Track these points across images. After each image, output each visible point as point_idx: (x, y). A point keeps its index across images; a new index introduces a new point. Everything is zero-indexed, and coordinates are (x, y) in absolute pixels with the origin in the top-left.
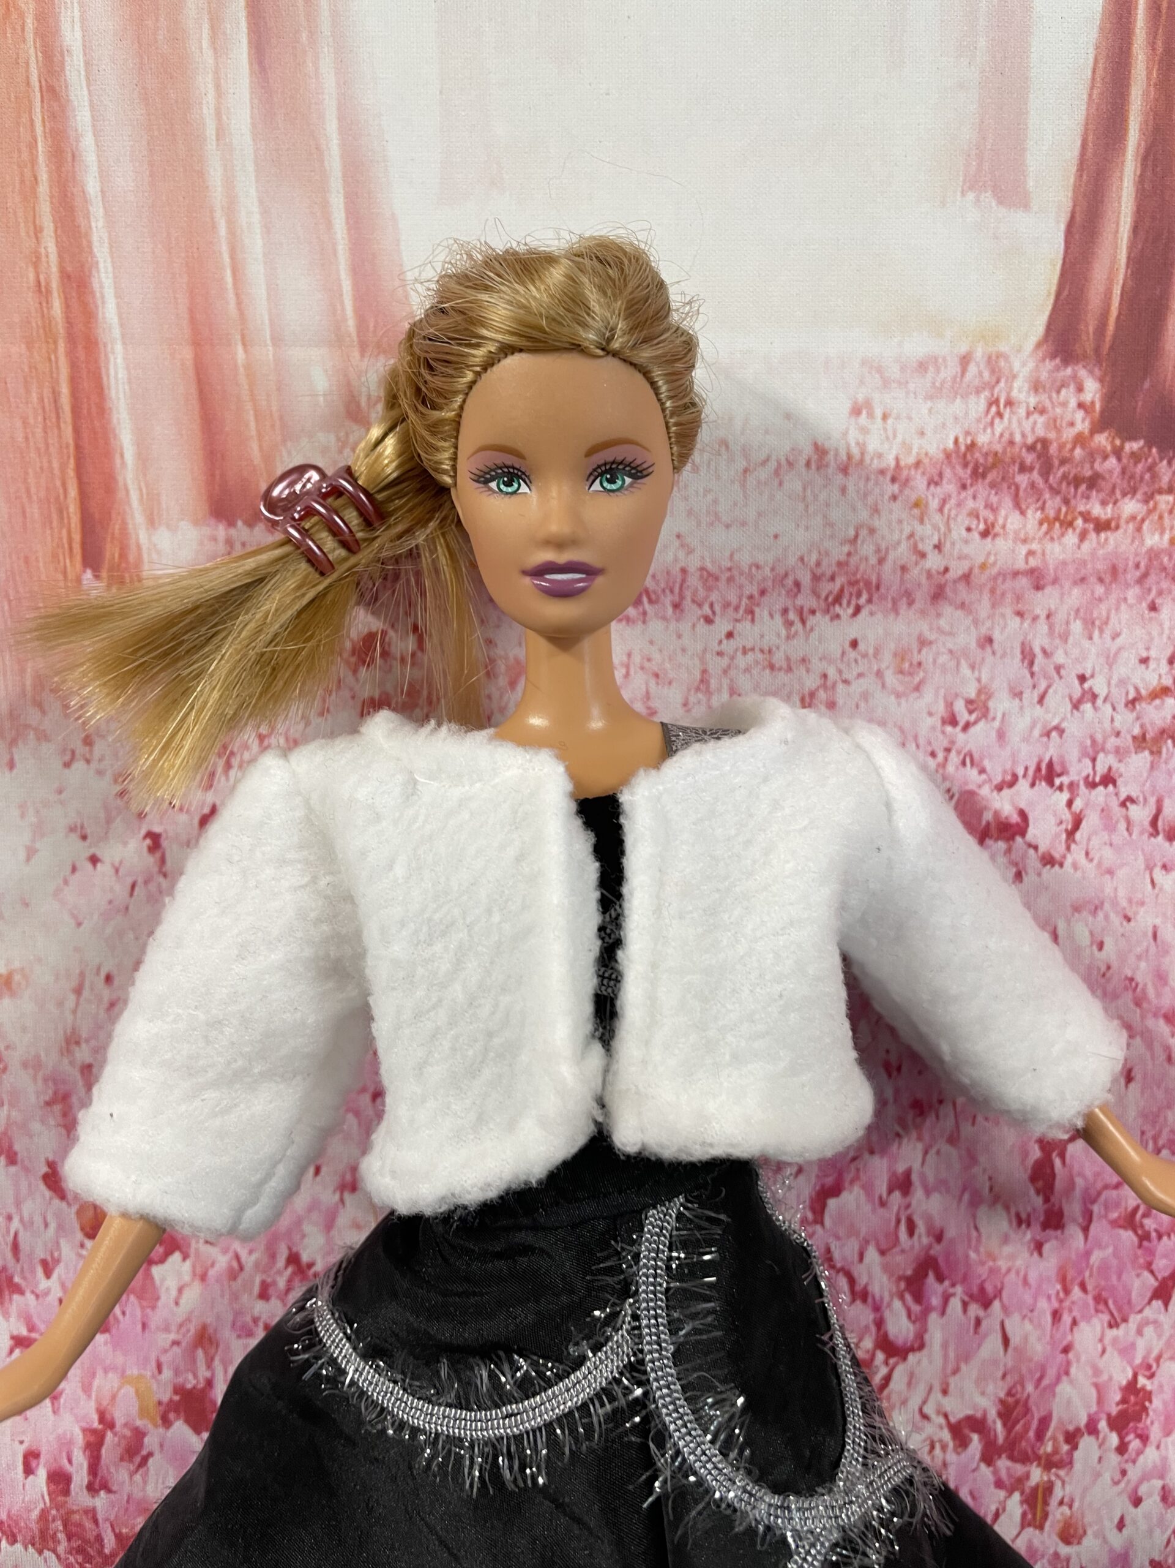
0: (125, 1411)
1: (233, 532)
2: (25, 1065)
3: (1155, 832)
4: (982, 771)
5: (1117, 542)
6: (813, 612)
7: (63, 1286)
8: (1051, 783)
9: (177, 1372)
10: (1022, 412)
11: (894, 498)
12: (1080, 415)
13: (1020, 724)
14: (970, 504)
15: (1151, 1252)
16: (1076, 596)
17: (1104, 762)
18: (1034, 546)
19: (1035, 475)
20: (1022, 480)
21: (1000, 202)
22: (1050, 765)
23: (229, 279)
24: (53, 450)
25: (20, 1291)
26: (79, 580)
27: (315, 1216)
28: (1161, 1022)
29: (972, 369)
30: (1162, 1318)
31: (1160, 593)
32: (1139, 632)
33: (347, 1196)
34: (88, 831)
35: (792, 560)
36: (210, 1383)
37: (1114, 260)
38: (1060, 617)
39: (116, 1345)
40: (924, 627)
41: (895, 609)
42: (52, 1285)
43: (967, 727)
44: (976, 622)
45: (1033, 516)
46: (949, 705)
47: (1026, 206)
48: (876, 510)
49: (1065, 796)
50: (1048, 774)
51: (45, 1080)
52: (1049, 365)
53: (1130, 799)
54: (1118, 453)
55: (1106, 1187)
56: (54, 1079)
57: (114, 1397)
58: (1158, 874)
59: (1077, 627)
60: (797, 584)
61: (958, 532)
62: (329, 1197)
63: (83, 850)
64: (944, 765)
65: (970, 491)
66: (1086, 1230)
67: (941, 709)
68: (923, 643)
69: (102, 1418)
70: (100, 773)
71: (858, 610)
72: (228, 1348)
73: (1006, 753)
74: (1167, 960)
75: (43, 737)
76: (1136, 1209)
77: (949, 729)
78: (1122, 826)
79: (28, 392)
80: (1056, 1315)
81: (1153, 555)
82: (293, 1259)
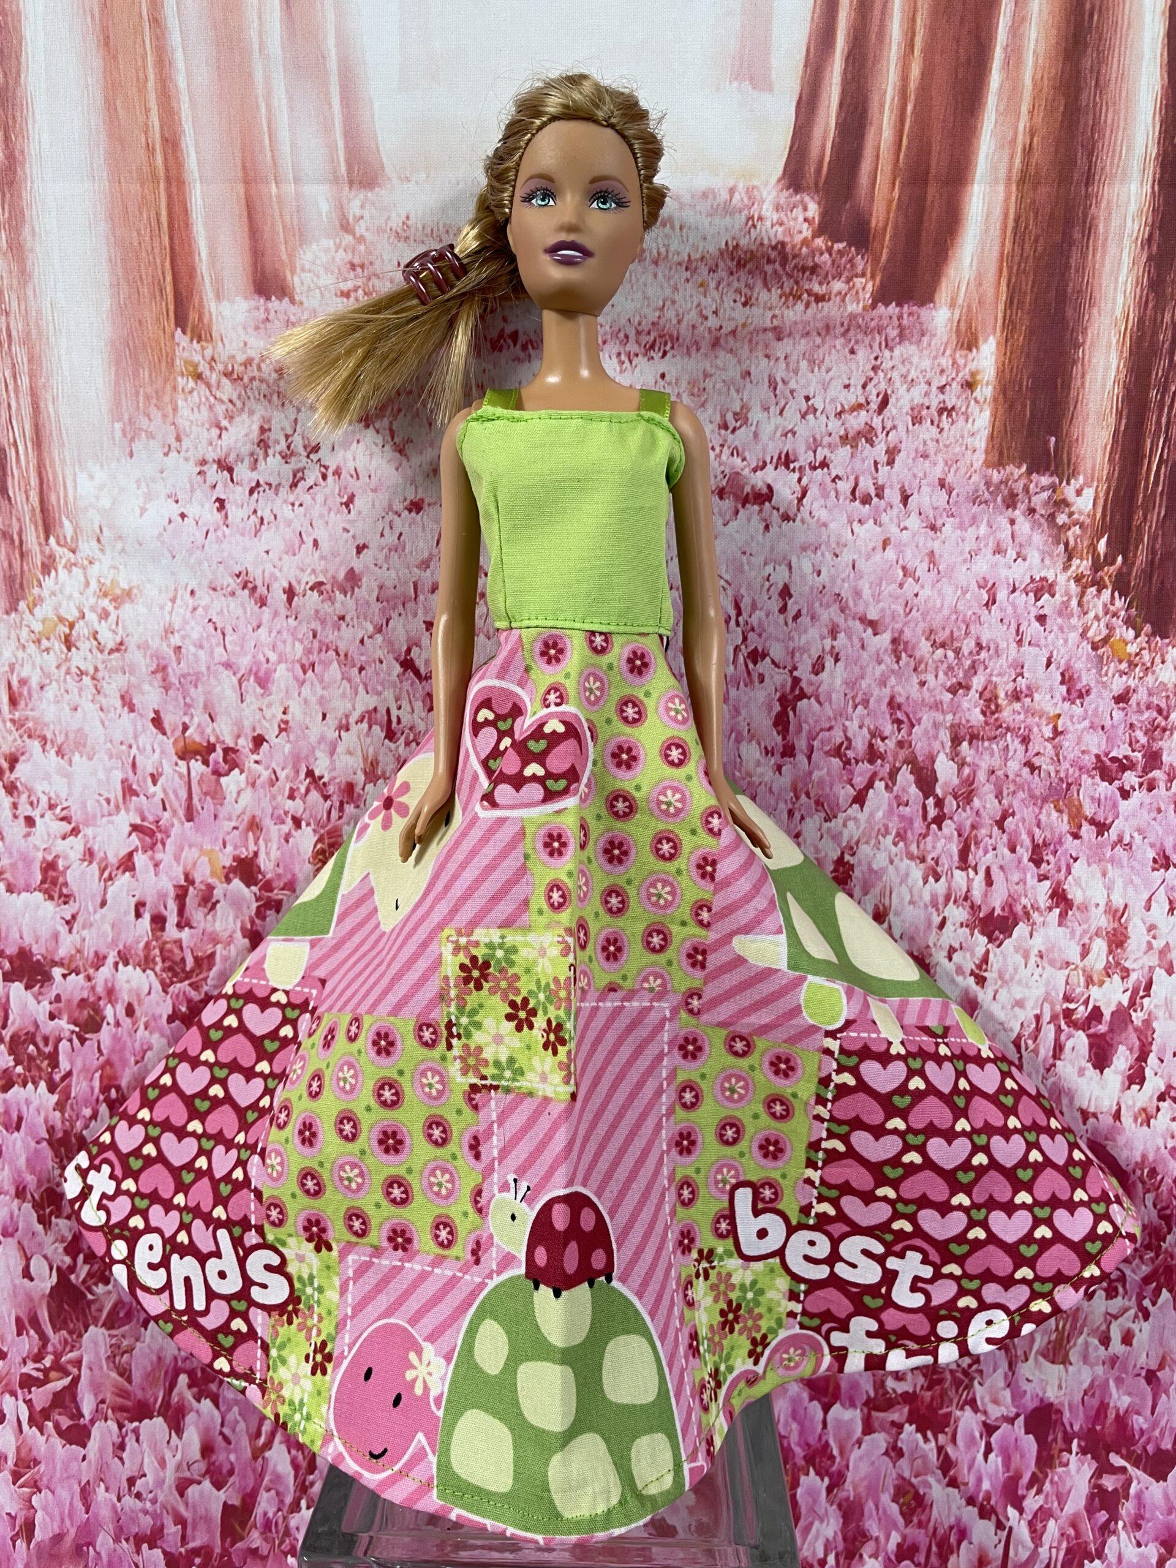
0: (203, 874)
1: (270, 305)
2: (139, 647)
3: (854, 499)
4: (744, 459)
5: (829, 309)
6: (637, 355)
7: (164, 791)
8: (787, 467)
9: (235, 848)
10: (768, 224)
11: (688, 280)
12: (806, 225)
13: (767, 429)
14: (736, 284)
15: (851, 773)
16: (803, 344)
17: (821, 453)
18: (777, 312)
19: (777, 266)
20: (769, 269)
21: (754, 88)
22: (787, 454)
23: (267, 141)
24: (156, 251)
25: (138, 795)
26: (173, 336)
27: (323, 746)
28: (857, 622)
29: (737, 197)
30: (859, 815)
31: (857, 342)
32: (844, 368)
33: (343, 733)
34: (179, 497)
35: (623, 321)
36: (256, 854)
37: (827, 124)
38: (794, 357)
39: (197, 829)
40: (707, 365)
41: (689, 354)
42: (158, 789)
43: (734, 430)
44: (739, 362)
45: (776, 292)
46: (723, 416)
47: (771, 90)
48: (676, 289)
49: (797, 475)
50: (786, 461)
51: (151, 657)
52: (786, 193)
53: (837, 477)
54: (829, 250)
55: (822, 730)
56: (157, 656)
57: (195, 864)
58: (855, 523)
59: (804, 364)
60: (627, 337)
61: (728, 303)
62: (332, 735)
63: (176, 510)
64: (719, 456)
65: (736, 276)
66: (809, 758)
67: (718, 419)
68: (706, 375)
69: (187, 876)
70: (187, 459)
71: (665, 354)
72: (268, 831)
73: (759, 447)
74: (861, 582)
75: (151, 436)
76: (842, 744)
77: (723, 432)
78: (833, 494)
79: (141, 213)
80: (791, 813)
81: (853, 317)
82: (310, 773)
